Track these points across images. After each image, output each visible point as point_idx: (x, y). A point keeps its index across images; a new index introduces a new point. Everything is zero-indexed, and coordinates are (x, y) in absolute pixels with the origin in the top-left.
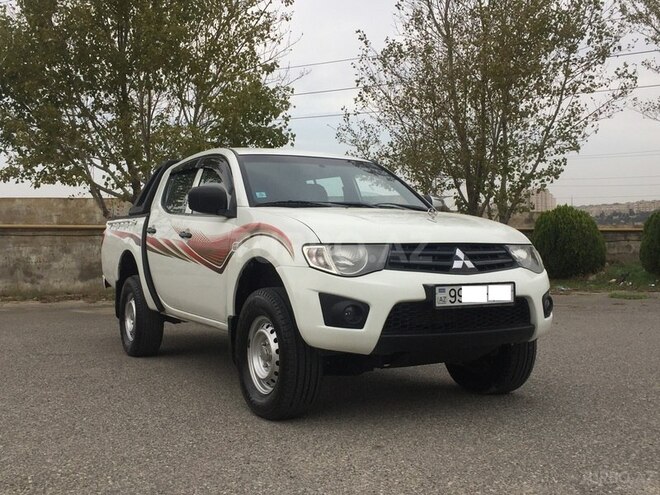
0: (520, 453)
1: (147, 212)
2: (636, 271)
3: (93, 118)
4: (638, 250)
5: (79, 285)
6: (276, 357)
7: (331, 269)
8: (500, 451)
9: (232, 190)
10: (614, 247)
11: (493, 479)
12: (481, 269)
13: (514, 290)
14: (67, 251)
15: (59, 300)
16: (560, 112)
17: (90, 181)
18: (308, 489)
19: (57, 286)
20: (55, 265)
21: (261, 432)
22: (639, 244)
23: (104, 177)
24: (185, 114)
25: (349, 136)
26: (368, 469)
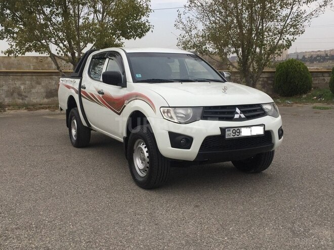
0: (264, 210)
1: (80, 77)
2: (327, 93)
3: (50, 20)
4: (329, 81)
5: (46, 100)
6: (148, 160)
7: (174, 119)
8: (255, 209)
9: (124, 72)
10: (316, 80)
11: (251, 226)
12: (248, 118)
13: (264, 128)
14: (39, 83)
15: (36, 110)
16: (292, 13)
17: (50, 52)
18: (165, 232)
19: (35, 101)
20: (33, 91)
21: (141, 196)
22: (329, 78)
23: (56, 50)
24: (97, 16)
25: (181, 26)
26: (192, 219)
